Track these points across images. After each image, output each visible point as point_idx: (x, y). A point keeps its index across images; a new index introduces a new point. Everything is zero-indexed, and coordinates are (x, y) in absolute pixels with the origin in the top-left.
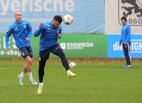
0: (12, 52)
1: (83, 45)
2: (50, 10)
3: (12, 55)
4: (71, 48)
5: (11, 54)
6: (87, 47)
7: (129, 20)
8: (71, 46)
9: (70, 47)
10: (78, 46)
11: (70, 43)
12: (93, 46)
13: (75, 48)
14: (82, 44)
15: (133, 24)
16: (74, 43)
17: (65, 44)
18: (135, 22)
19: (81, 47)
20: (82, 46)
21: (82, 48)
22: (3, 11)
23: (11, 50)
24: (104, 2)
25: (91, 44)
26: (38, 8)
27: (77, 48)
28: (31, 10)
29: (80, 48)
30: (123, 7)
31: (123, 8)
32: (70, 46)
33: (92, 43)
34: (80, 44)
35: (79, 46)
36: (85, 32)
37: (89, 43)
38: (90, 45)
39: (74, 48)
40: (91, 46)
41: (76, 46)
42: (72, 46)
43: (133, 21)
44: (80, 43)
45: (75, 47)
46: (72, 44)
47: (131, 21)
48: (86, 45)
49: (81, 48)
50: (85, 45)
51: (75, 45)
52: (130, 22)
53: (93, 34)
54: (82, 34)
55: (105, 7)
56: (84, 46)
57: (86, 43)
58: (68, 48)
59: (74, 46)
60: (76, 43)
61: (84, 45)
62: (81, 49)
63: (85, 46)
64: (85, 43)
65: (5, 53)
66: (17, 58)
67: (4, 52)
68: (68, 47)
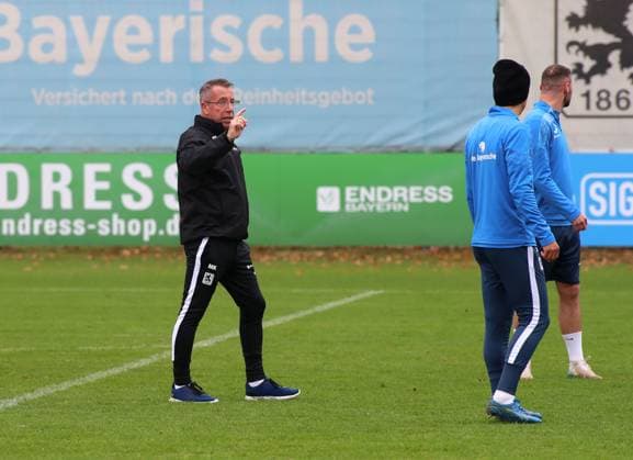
0: (119, 226)
1: (408, 194)
2: (276, 55)
3: (118, 236)
4: (362, 207)
5: (115, 232)
6: (425, 203)
7: (599, 93)
8: (363, 199)
9: (357, 204)
10: (392, 201)
11: (355, 189)
12: (450, 198)
13: (379, 208)
14: (404, 189)
15: (614, 110)
16: (373, 189)
17: (336, 191)
18: (623, 103)
19: (403, 203)
20: (405, 199)
21: (406, 208)
22: (81, 61)
23: (115, 217)
24: (495, 23)
25: (442, 190)
26: (226, 48)
27: (385, 207)
28: (197, 55)
29: (398, 207)
30: (571, 44)
31: (574, 49)
32: (356, 200)
33: (449, 189)
34: (396, 192)
35: (396, 199)
36: (419, 144)
37: (434, 189)
38: (438, 194)
39: (375, 208)
40: (442, 199)
41: (380, 199)
42: (367, 200)
43: (613, 99)
44: (396, 189)
45: (376, 202)
46: (363, 191)
47: (607, 99)
48: (422, 194)
49: (400, 205)
50: (416, 197)
51: (379, 195)
52: (604, 104)
53: (450, 150)
54: (406, 152)
55: (498, 41)
56: (413, 200)
57: (424, 185)
58: (347, 207)
59: (372, 198)
60: (380, 189)
61: (412, 194)
62: (403, 212)
63: (420, 200)
64: (419, 188)
65: (92, 227)
66: (139, 248)
67: (85, 226)
68: (351, 204)
